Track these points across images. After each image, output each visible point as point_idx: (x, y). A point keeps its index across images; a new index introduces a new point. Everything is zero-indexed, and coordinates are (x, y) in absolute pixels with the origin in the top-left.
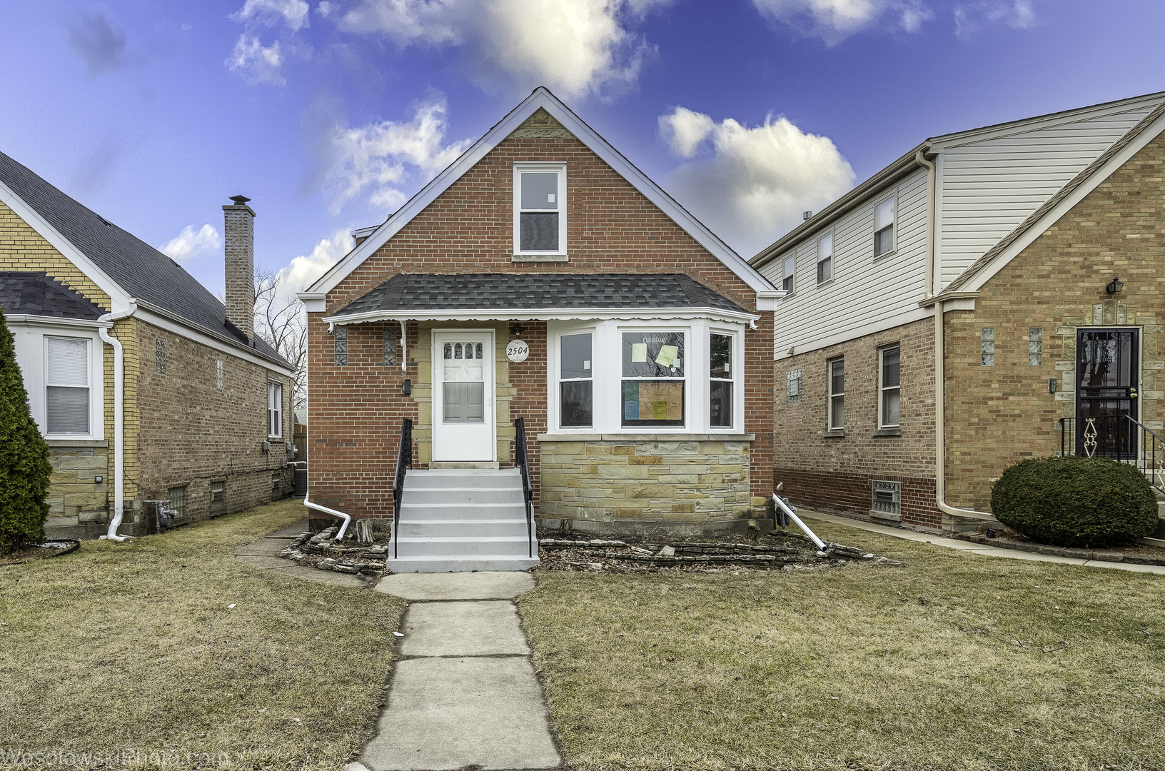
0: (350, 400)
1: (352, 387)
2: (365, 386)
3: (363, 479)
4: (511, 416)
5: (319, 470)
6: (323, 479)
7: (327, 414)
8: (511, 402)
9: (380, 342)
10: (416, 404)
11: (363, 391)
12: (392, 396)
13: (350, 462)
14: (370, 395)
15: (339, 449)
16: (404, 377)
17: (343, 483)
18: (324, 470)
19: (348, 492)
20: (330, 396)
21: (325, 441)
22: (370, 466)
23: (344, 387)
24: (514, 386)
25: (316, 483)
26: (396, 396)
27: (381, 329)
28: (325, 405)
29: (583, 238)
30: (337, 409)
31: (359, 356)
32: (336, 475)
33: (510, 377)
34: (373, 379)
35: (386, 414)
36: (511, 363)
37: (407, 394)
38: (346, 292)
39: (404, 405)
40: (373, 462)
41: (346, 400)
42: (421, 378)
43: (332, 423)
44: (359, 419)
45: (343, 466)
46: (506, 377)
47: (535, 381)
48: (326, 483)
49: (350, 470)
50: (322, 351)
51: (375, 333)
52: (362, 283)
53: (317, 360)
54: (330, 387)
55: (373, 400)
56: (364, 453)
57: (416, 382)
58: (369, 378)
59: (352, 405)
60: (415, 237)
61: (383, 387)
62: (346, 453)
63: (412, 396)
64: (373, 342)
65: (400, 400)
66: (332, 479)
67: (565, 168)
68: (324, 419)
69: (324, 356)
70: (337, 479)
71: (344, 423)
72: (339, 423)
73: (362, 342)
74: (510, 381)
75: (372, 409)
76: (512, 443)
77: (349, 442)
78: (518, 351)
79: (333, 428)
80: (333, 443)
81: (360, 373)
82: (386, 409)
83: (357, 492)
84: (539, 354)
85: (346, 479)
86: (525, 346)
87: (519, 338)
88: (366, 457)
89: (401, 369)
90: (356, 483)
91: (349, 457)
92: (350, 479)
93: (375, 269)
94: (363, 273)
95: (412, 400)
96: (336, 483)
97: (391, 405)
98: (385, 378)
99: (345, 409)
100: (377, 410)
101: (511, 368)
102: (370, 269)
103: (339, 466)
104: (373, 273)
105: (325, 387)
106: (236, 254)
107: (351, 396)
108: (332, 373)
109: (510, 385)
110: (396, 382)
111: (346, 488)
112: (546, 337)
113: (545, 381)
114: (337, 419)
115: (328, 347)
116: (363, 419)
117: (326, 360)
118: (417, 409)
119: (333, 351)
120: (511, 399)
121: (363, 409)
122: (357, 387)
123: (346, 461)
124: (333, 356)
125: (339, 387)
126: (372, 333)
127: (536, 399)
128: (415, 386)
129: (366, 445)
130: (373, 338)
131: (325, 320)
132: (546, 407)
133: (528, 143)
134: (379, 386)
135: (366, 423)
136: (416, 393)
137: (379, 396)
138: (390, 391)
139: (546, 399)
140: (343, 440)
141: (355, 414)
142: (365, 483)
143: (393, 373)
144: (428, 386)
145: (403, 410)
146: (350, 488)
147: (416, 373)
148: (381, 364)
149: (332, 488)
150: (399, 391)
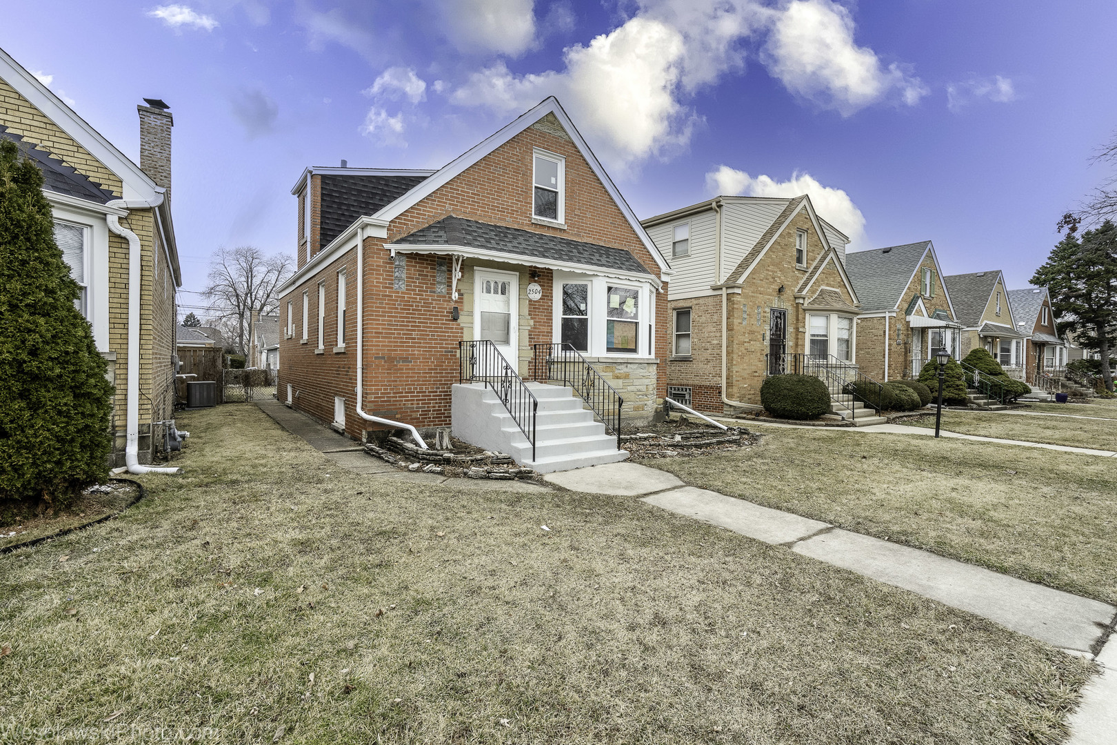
0: (407, 322)
1: (409, 310)
2: (421, 310)
3: (418, 392)
4: (530, 342)
5: (378, 385)
6: (382, 393)
7: (386, 333)
8: (530, 331)
9: (434, 273)
10: (462, 329)
11: (419, 314)
12: (443, 320)
13: (407, 377)
14: (424, 319)
15: (396, 366)
16: (453, 305)
17: (400, 397)
18: (382, 386)
19: (404, 404)
20: (389, 316)
21: (383, 358)
22: (423, 381)
23: (402, 309)
24: (532, 318)
25: (375, 398)
26: (446, 320)
27: (435, 261)
28: (385, 325)
29: (575, 215)
30: (395, 329)
31: (415, 282)
32: (393, 389)
33: (529, 311)
34: (427, 304)
35: (438, 336)
36: (530, 301)
37: (455, 319)
38: (405, 224)
39: (452, 328)
40: (426, 377)
41: (403, 322)
42: (466, 307)
43: (391, 342)
44: (414, 339)
45: (400, 381)
46: (526, 311)
47: (545, 316)
48: (384, 397)
49: (406, 385)
50: (382, 275)
51: (429, 264)
52: (419, 218)
53: (377, 282)
54: (389, 308)
55: (427, 323)
56: (418, 369)
57: (462, 310)
58: (424, 303)
59: (408, 326)
60: (463, 188)
61: (436, 312)
62: (402, 369)
63: (459, 321)
64: (427, 272)
65: (449, 324)
66: (389, 393)
67: (564, 161)
68: (383, 337)
69: (384, 279)
70: (394, 393)
71: (401, 342)
72: (397, 342)
73: (418, 271)
74: (529, 314)
75: (426, 331)
76: (529, 362)
77: (406, 360)
78: (535, 292)
79: (391, 346)
80: (391, 360)
81: (416, 298)
82: (437, 332)
83: (412, 404)
84: (547, 296)
85: (402, 393)
86: (539, 288)
87: (535, 282)
88: (420, 373)
89: (450, 297)
90: (411, 396)
91: (405, 373)
92: (406, 393)
93: (430, 208)
94: (420, 210)
95: (459, 325)
96: (393, 397)
97: (441, 328)
98: (437, 304)
99: (403, 330)
100: (430, 331)
101: (530, 304)
102: (426, 207)
103: (396, 381)
104: (428, 211)
105: (385, 308)
106: (155, 160)
107: (408, 318)
108: (391, 296)
109: (529, 317)
110: (446, 308)
111: (402, 401)
112: (552, 283)
113: (552, 316)
114: (395, 338)
115: (388, 271)
116: (418, 339)
117: (386, 283)
118: (462, 333)
119: (392, 276)
120: (529, 328)
121: (419, 331)
122: (413, 310)
123: (403, 377)
124: (392, 280)
125: (397, 309)
126: (427, 264)
127: (545, 329)
128: (461, 313)
129: (420, 362)
130: (427, 268)
131: (387, 246)
132: (552, 336)
133: (543, 135)
134: (432, 311)
135: (420, 343)
136: (462, 319)
137: (432, 319)
138: (441, 316)
139: (552, 329)
140: (400, 358)
141: (411, 335)
142: (419, 396)
143: (444, 301)
144: (471, 314)
145: (451, 332)
146: (406, 401)
147: (462, 302)
148: (434, 292)
149: (390, 401)
150: (448, 316)
